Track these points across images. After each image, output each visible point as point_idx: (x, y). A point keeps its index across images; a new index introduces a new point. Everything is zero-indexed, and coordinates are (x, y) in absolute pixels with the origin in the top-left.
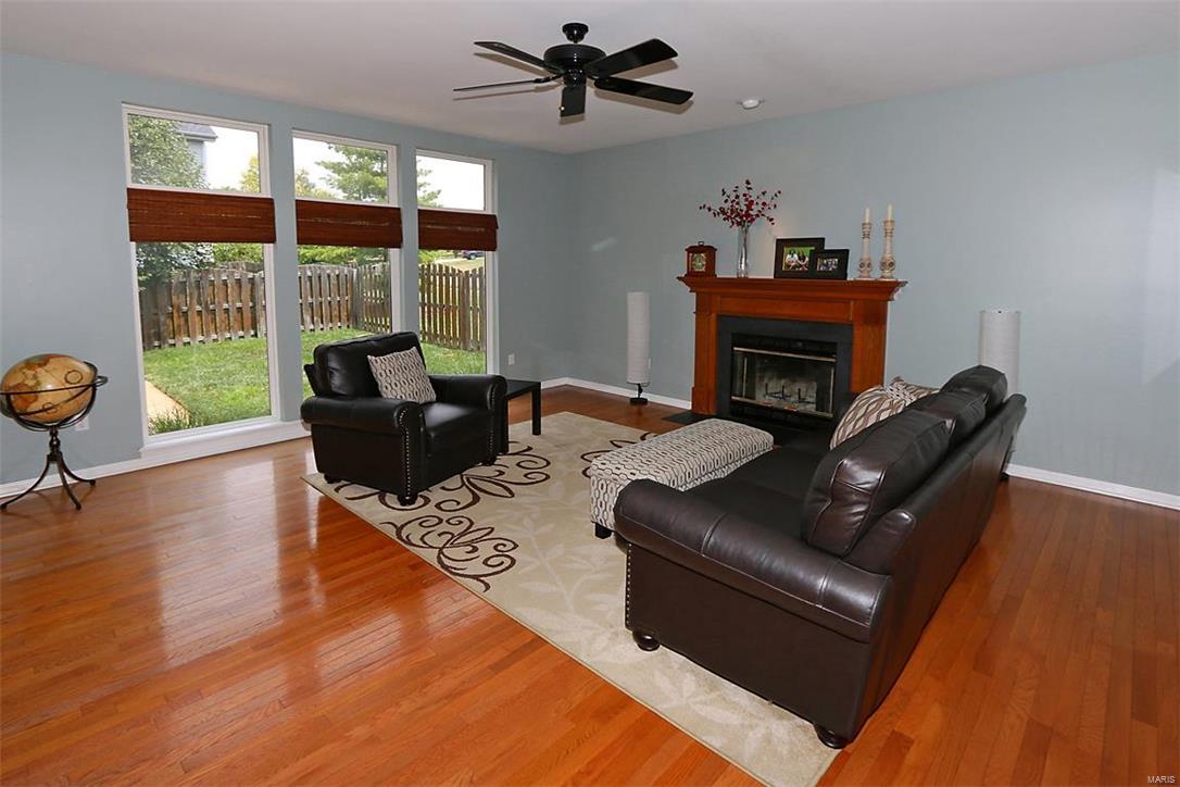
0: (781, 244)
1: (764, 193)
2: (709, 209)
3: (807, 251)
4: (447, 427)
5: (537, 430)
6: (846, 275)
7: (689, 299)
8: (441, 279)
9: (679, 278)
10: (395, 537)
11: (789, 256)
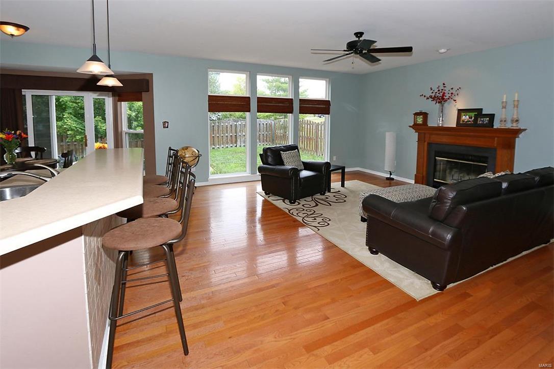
0: (460, 111)
1: (452, 89)
2: (425, 96)
3: (473, 114)
4: (307, 178)
5: (343, 185)
6: (493, 126)
7: (414, 136)
8: (307, 126)
9: (410, 126)
10: (288, 212)
11: (464, 117)
